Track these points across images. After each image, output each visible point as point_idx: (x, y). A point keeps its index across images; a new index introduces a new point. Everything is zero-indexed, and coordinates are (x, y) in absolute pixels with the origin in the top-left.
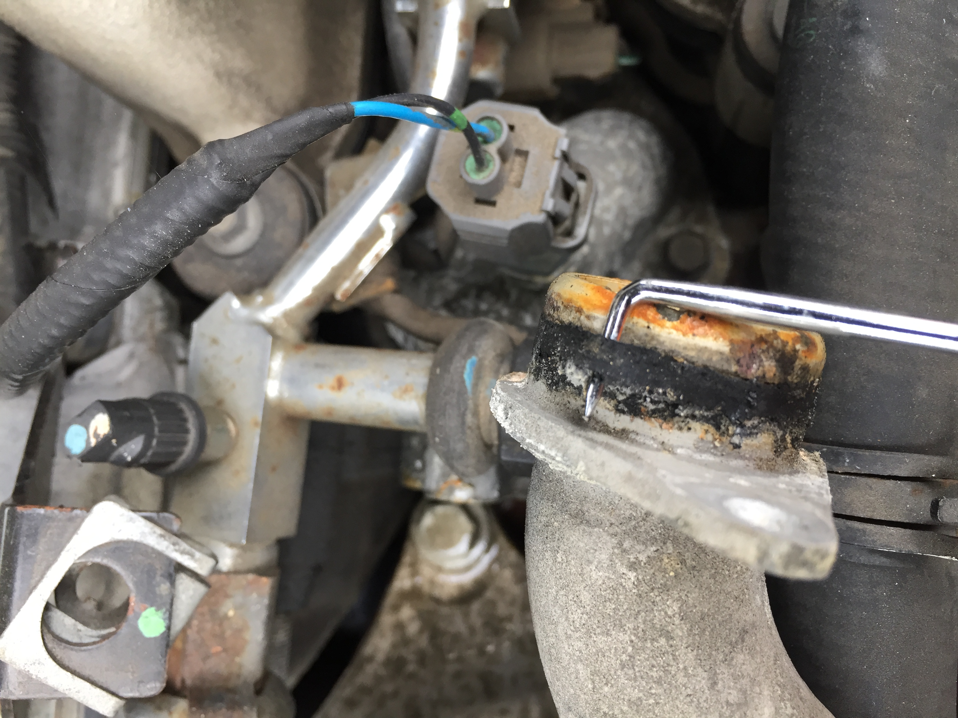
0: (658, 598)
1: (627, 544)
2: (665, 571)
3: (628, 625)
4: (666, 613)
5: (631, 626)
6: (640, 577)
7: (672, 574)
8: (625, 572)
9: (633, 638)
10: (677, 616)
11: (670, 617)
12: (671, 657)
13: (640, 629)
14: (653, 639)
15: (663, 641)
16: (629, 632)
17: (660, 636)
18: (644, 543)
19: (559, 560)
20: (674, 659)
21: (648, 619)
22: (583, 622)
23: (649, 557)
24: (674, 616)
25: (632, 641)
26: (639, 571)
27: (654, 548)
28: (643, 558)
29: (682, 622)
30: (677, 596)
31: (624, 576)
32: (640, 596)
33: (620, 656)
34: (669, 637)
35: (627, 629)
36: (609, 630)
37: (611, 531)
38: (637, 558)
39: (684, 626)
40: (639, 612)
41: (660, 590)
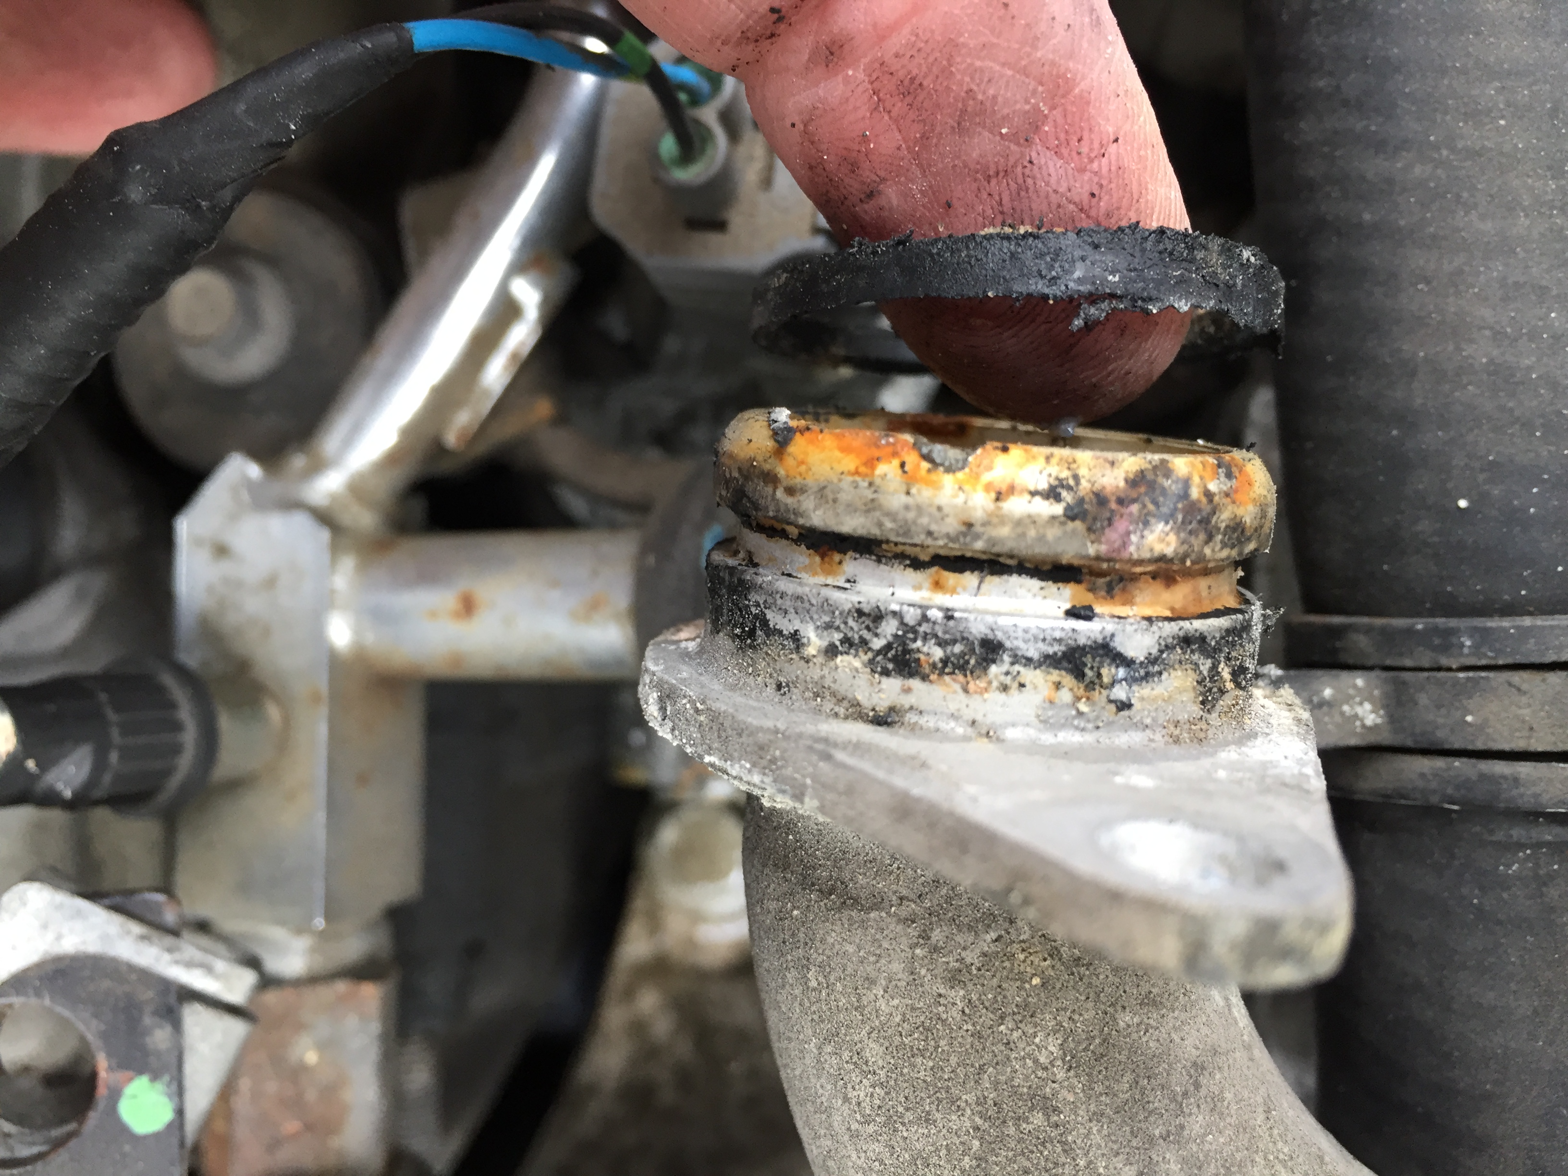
0: (1016, 1035)
1: (937, 936)
2: (1022, 978)
3: (964, 1097)
4: (1036, 1061)
5: (970, 1098)
6: (974, 997)
7: (1036, 981)
8: (942, 991)
9: (979, 1121)
10: (1059, 1063)
11: (1046, 1069)
12: (1059, 1149)
13: (990, 1102)
14: (1019, 1119)
15: (1038, 1119)
16: (969, 1112)
17: (1031, 1109)
18: (970, 928)
19: (813, 984)
20: (1065, 1151)
21: (1003, 1078)
22: (878, 1102)
23: (985, 955)
24: (1052, 1063)
25: (977, 1129)
26: (970, 986)
27: (993, 935)
28: (971, 957)
29: (1072, 1073)
30: (1053, 1023)
31: (942, 1001)
32: (980, 1036)
33: (960, 1160)
34: (1049, 1108)
35: (963, 1105)
36: (928, 1113)
37: (904, 912)
38: (961, 960)
39: (1075, 1081)
40: (981, 1067)
41: (1018, 1017)
